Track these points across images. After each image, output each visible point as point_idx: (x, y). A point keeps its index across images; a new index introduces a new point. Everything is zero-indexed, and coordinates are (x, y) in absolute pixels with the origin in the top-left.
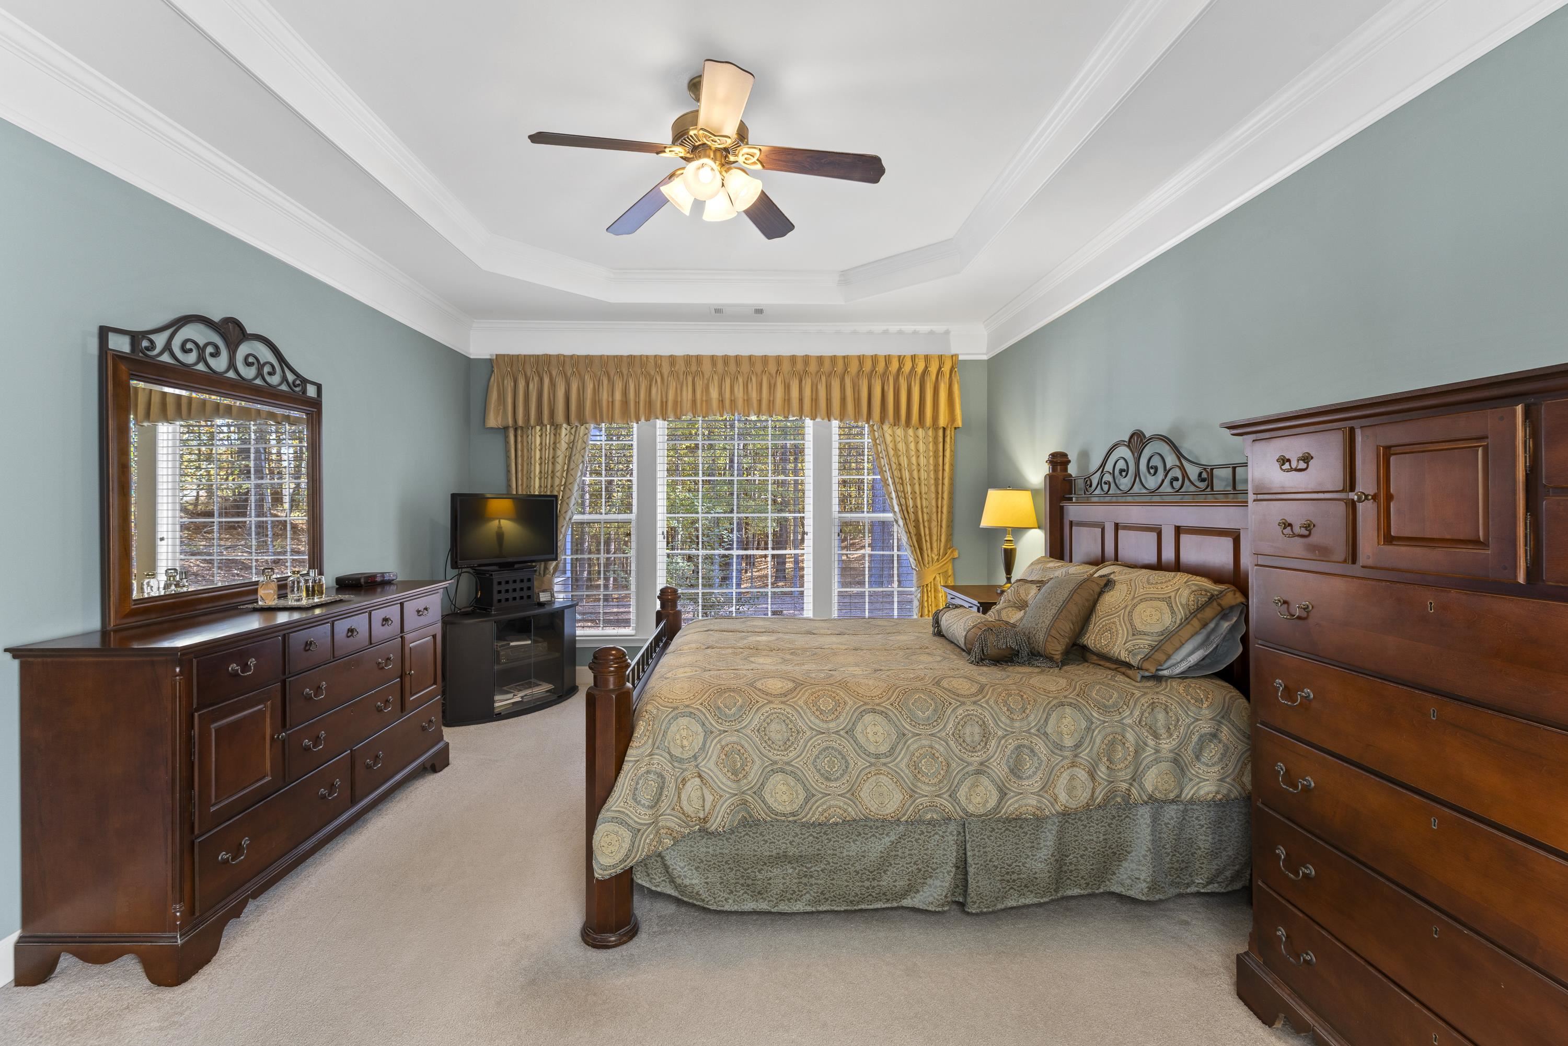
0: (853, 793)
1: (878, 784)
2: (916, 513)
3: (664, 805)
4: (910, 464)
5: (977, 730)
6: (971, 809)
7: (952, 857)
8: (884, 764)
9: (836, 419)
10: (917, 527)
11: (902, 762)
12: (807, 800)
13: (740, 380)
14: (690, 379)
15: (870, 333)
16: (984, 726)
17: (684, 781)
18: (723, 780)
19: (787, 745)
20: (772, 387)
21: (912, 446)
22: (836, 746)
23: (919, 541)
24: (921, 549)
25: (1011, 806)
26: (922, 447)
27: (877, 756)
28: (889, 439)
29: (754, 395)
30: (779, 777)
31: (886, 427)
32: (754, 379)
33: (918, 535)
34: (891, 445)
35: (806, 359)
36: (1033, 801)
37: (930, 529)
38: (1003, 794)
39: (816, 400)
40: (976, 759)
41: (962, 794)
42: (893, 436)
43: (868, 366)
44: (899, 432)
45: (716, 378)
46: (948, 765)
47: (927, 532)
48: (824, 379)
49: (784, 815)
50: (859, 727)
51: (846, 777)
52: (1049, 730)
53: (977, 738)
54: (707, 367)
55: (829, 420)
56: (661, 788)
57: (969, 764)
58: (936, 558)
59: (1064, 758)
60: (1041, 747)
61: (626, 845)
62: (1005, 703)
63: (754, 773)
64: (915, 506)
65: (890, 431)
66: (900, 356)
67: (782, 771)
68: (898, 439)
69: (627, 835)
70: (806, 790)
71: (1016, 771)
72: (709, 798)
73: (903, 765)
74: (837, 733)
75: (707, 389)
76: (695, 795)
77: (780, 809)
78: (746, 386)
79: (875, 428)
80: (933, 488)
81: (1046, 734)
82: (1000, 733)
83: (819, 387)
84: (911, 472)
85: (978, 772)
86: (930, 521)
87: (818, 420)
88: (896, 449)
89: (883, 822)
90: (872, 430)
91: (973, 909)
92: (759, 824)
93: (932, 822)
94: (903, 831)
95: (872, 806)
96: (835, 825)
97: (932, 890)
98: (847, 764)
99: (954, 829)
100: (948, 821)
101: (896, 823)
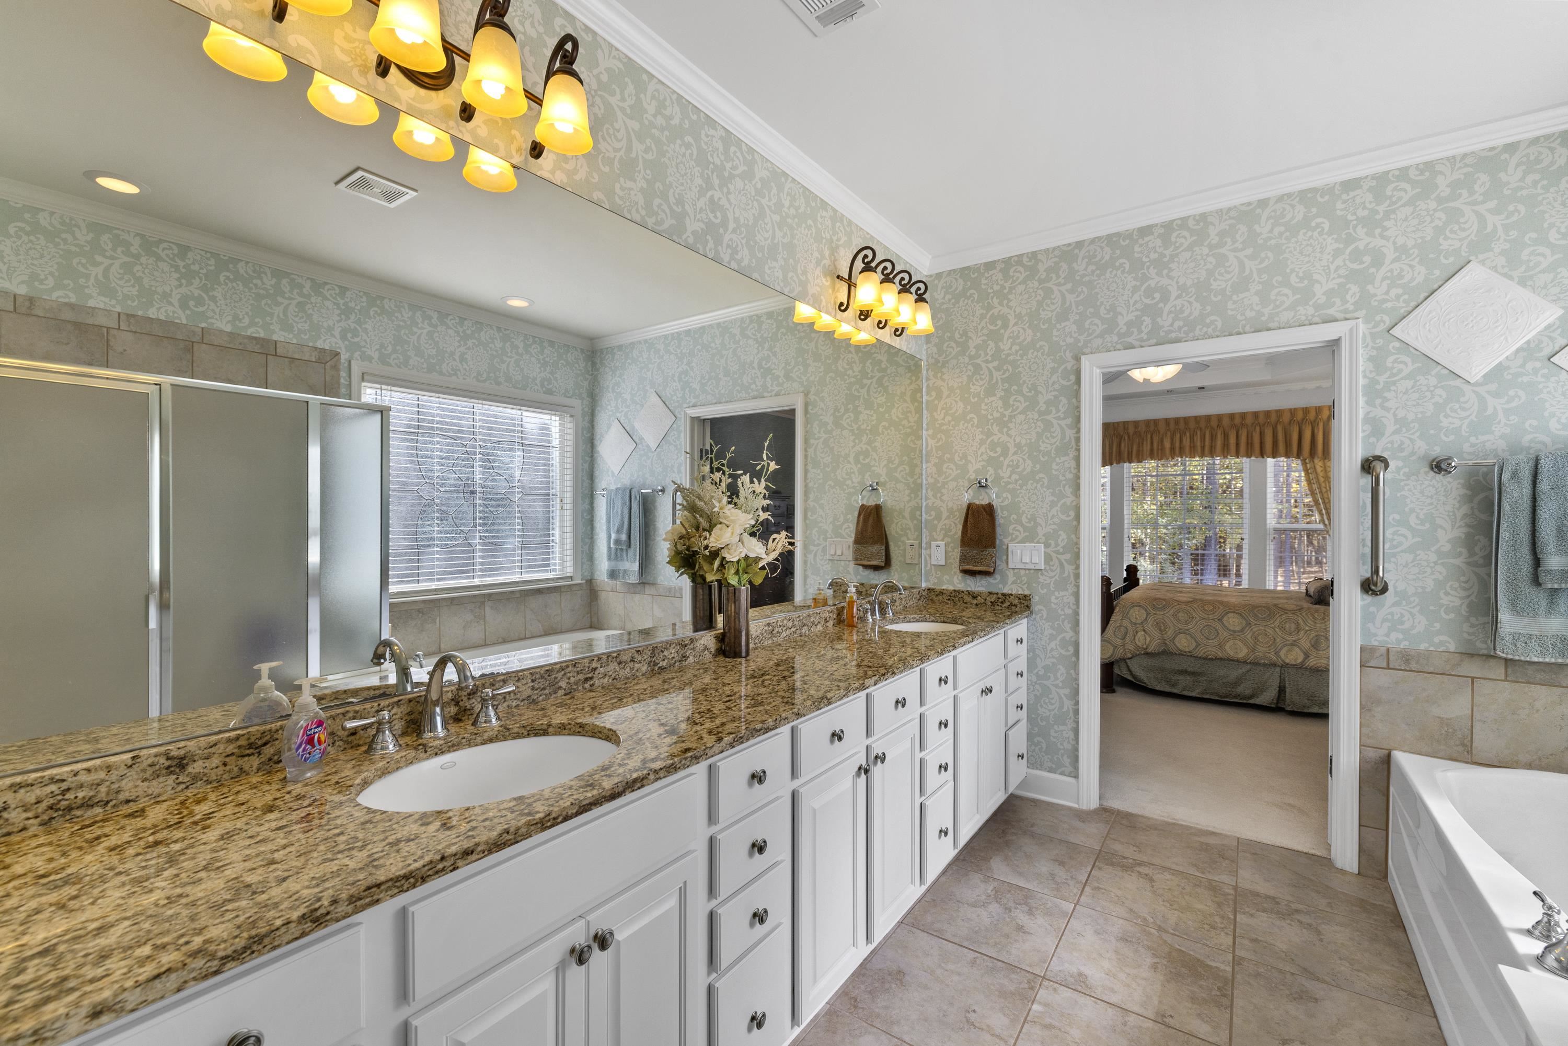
0: (1221, 646)
1: (1234, 644)
3: (1127, 640)
5: (1293, 625)
6: (1287, 661)
7: (1277, 683)
8: (1238, 635)
9: (1270, 458)
11: (1248, 635)
12: (1196, 647)
13: (1188, 434)
14: (1149, 436)
16: (1298, 624)
17: (1137, 632)
18: (1156, 634)
19: (1187, 623)
22: (1213, 625)
27: (1235, 632)
28: (1319, 469)
30: (1183, 635)
31: (1316, 461)
32: (1199, 433)
34: (1321, 474)
38: (1307, 656)
39: (1251, 443)
40: (1292, 639)
41: (1282, 654)
45: (1169, 434)
46: (1275, 640)
48: (1258, 429)
49: (1185, 652)
50: (1225, 618)
51: (1218, 639)
53: (1293, 629)
54: (1162, 428)
55: (1263, 458)
56: (1126, 633)
57: (1287, 640)
61: (1111, 651)
63: (1170, 633)
65: (1321, 464)
67: (1184, 633)
69: (1112, 648)
70: (1197, 642)
72: (1148, 639)
73: (1249, 637)
74: (1213, 620)
75: (1162, 441)
76: (1142, 638)
77: (1182, 648)
79: (1307, 461)
83: (1253, 436)
85: (1292, 645)
89: (1238, 661)
90: (1304, 463)
91: (1289, 708)
92: (1172, 654)
93: (1264, 665)
94: (1249, 667)
95: (1232, 653)
96: (1212, 659)
97: (1266, 698)
98: (1218, 633)
99: (1278, 669)
100: (1274, 665)
101: (1245, 662)
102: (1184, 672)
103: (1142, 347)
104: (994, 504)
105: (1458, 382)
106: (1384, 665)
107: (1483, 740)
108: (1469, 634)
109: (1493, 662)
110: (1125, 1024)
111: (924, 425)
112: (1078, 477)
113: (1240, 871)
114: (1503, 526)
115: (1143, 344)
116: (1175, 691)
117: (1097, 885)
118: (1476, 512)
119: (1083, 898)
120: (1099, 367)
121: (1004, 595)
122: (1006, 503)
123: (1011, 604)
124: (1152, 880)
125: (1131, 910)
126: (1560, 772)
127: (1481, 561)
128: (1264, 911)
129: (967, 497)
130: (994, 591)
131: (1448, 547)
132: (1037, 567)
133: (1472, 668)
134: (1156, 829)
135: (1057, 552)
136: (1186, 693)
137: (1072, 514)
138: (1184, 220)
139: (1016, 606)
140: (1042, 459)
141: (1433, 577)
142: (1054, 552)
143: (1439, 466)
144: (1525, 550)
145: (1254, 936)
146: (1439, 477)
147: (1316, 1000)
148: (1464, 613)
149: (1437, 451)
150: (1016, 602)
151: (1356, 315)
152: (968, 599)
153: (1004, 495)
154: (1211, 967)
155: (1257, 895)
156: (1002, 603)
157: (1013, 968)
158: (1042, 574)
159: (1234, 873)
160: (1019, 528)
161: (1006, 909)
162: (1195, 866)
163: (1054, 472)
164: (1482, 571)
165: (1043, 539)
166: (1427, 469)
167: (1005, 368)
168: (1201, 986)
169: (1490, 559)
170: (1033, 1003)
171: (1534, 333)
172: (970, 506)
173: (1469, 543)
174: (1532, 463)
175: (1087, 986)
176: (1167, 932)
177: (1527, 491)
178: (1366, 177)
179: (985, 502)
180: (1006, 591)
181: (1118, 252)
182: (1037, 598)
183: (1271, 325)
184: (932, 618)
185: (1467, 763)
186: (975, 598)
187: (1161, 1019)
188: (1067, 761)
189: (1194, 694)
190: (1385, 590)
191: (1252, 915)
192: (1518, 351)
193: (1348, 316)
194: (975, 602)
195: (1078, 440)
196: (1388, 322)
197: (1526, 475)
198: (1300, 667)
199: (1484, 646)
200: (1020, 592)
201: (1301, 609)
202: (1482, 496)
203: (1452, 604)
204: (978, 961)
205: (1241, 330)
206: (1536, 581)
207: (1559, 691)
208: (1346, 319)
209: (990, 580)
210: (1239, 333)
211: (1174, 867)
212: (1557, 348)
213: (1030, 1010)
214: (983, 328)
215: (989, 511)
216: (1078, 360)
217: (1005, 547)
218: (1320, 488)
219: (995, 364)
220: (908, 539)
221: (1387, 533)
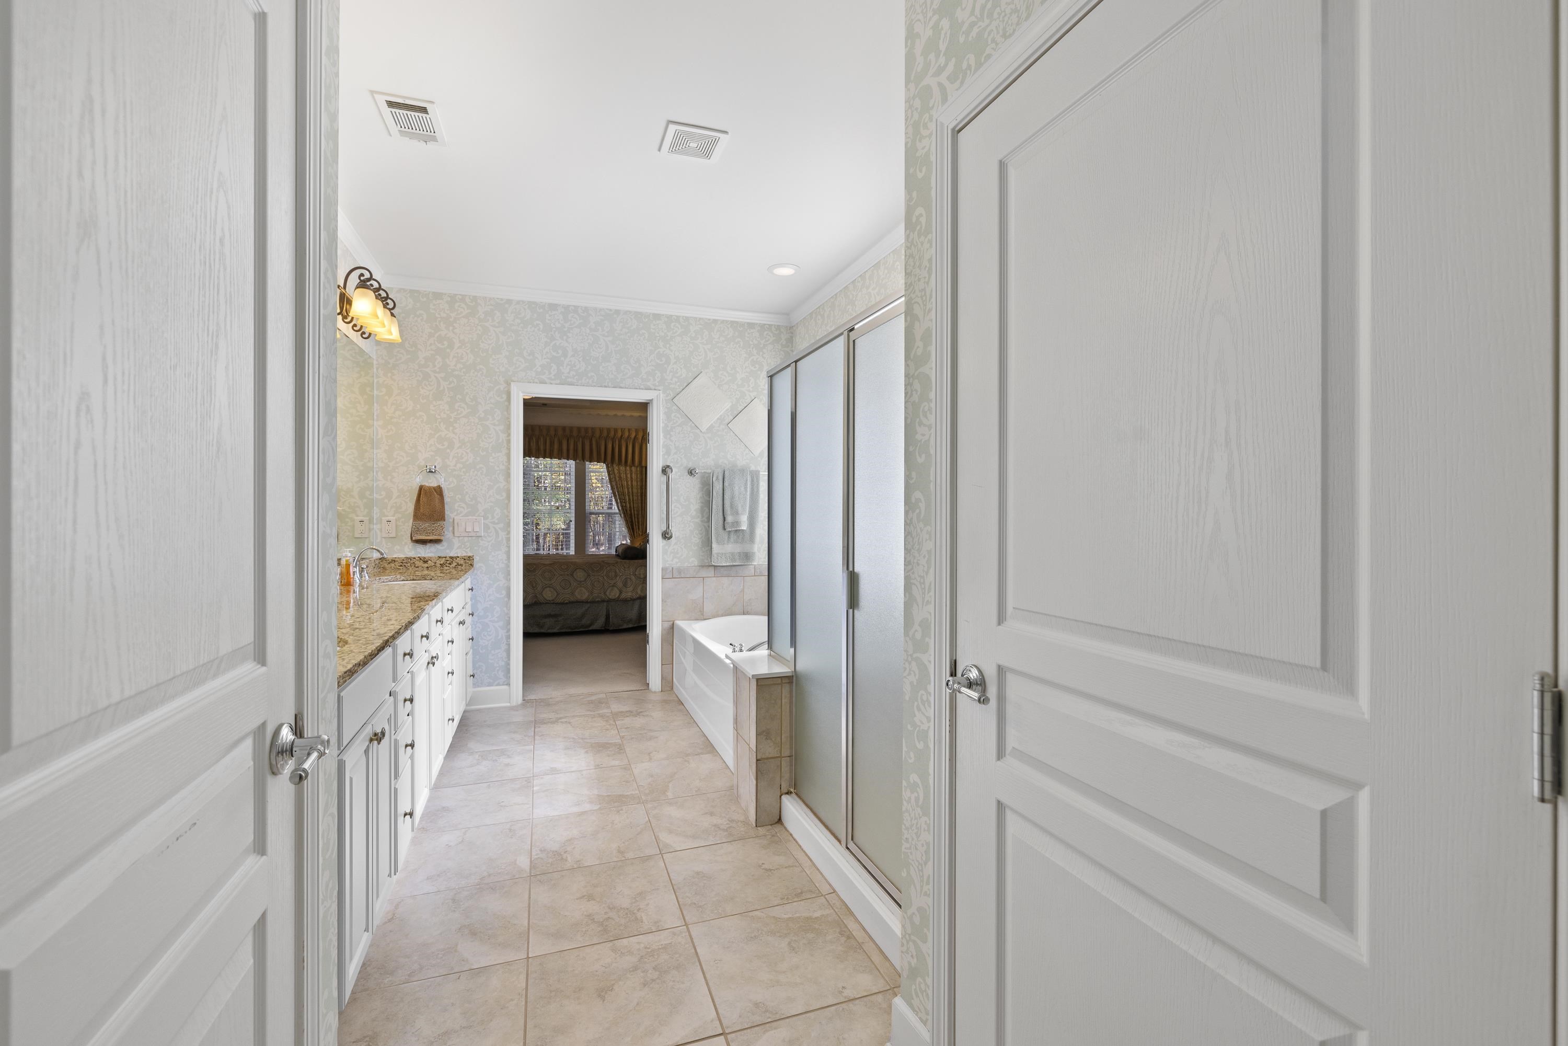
0: (572, 593)
1: (581, 590)
2: (630, 510)
4: (628, 485)
5: (613, 573)
6: (610, 597)
7: (605, 613)
8: (583, 584)
9: (587, 461)
10: (631, 518)
11: (588, 583)
12: (557, 596)
15: (607, 415)
16: (616, 572)
20: (552, 443)
21: (629, 476)
22: (566, 578)
23: (632, 525)
24: (633, 529)
25: (623, 596)
26: (634, 476)
27: (581, 582)
28: (616, 472)
29: (542, 448)
31: (614, 466)
33: (632, 522)
34: (617, 475)
35: (571, 429)
36: (630, 594)
37: (638, 518)
38: (621, 592)
39: (577, 450)
40: (612, 582)
41: (608, 593)
42: (619, 470)
43: (605, 434)
44: (622, 468)
46: (604, 584)
47: (636, 520)
48: (581, 439)
49: (550, 601)
50: (575, 573)
51: (570, 588)
52: (637, 573)
53: (613, 576)
55: (584, 461)
57: (611, 584)
58: (641, 534)
59: (640, 581)
60: (633, 577)
62: (623, 566)
64: (630, 507)
65: (617, 468)
66: (622, 429)
67: (549, 587)
68: (622, 472)
70: (557, 592)
71: (625, 585)
74: (567, 575)
78: (537, 442)
79: (609, 465)
80: (639, 498)
81: (636, 575)
82: (621, 574)
83: (578, 443)
84: (628, 489)
85: (613, 586)
86: (638, 515)
87: (578, 461)
88: (620, 477)
89: (582, 602)
90: (607, 467)
91: (611, 629)
92: (541, 604)
93: (598, 601)
94: (589, 605)
95: (579, 597)
96: (567, 603)
97: (599, 624)
98: (571, 584)
99: (605, 604)
100: (603, 601)
101: (587, 602)
102: (549, 616)
103: (551, 384)
104: (442, 486)
105: (697, 431)
106: (671, 577)
107: (708, 608)
108: (702, 556)
109: (710, 568)
110: (582, 775)
111: (375, 417)
112: (509, 469)
113: (611, 706)
114: (714, 503)
115: (552, 382)
116: (542, 631)
117: (541, 734)
118: (704, 496)
119: (536, 742)
120: (523, 392)
121: (451, 558)
122: (452, 485)
123: (458, 564)
124: (570, 723)
125: (565, 737)
126: (731, 615)
127: (706, 520)
128: (627, 717)
129: (419, 480)
130: (442, 555)
131: (694, 513)
132: (478, 534)
133: (704, 573)
134: (562, 702)
135: (494, 523)
136: (550, 631)
137: (504, 494)
138: (576, 307)
139: (461, 565)
140: (481, 453)
141: (689, 529)
142: (491, 523)
143: (691, 472)
144: (721, 514)
145: (626, 727)
146: (691, 478)
147: (657, 737)
148: (700, 546)
149: (691, 465)
150: (462, 562)
151: (660, 388)
152: (418, 563)
153: (451, 480)
154: (612, 743)
155: (622, 712)
156: (450, 564)
157: (513, 780)
158: (482, 540)
159: (609, 707)
160: (463, 505)
161: (494, 761)
162: (588, 710)
163: (491, 464)
164: (706, 525)
165: (483, 514)
166: (687, 474)
167: (451, 380)
168: (610, 751)
169: (709, 519)
170: (533, 787)
171: (722, 412)
172: (421, 488)
173: (702, 511)
174: (722, 473)
175: (558, 770)
176: (587, 739)
177: (721, 486)
178: (663, 315)
179: (434, 484)
180: (451, 555)
181: (535, 315)
182: (478, 558)
183: (622, 385)
184: (403, 578)
185: (701, 620)
186: (425, 562)
187: (597, 767)
188: (501, 674)
189: (555, 631)
190: (671, 537)
191: (623, 720)
192: (718, 419)
193: (656, 388)
194: (426, 565)
195: (509, 442)
196: (672, 396)
197: (721, 478)
198: (617, 600)
199: (707, 561)
200: (465, 554)
201: (617, 563)
202: (707, 487)
203: (696, 542)
204: (491, 785)
205: (606, 384)
206: (724, 529)
207: (730, 578)
208: (655, 390)
209: (438, 546)
210: (605, 387)
211: (578, 714)
212: (730, 421)
213: (533, 790)
214: (431, 344)
215: (439, 491)
216: (509, 384)
217: (451, 520)
218: (617, 485)
219: (443, 375)
220: (357, 516)
221: (672, 507)
